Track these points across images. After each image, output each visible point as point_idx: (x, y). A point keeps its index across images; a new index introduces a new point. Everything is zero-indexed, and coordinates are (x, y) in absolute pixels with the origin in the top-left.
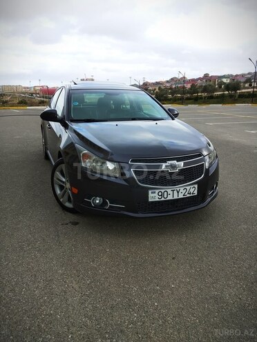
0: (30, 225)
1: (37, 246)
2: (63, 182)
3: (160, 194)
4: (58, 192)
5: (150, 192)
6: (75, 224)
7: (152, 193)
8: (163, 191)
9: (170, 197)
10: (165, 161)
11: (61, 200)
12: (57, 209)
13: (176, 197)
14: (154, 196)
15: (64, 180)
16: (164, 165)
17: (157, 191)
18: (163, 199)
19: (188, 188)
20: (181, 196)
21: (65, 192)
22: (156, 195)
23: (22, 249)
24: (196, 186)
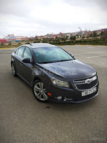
0: (30, 111)
2: (39, 90)
3: (86, 93)
4: (36, 94)
5: (82, 92)
6: (48, 108)
7: (83, 93)
8: (86, 91)
9: (89, 94)
10: (85, 79)
11: (38, 97)
12: (36, 101)
13: (90, 93)
14: (83, 94)
15: (39, 89)
17: (84, 92)
18: (87, 95)
19: (94, 89)
20: (92, 92)
21: (40, 94)
22: (84, 93)
24: (96, 88)
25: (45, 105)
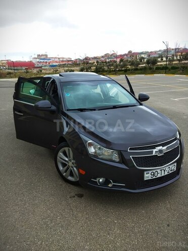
0: (45, 200)
1: (58, 222)
2: (66, 161)
3: (152, 174)
4: (61, 168)
5: (145, 173)
7: (147, 173)
8: (154, 171)
9: (159, 176)
10: (154, 147)
11: (64, 174)
13: (163, 175)
14: (148, 176)
15: (67, 159)
16: (154, 150)
17: (150, 172)
18: (154, 177)
19: (171, 166)
20: (166, 173)
21: (68, 168)
22: (149, 175)
23: (47, 226)
24: (176, 164)
25: (75, 190)
